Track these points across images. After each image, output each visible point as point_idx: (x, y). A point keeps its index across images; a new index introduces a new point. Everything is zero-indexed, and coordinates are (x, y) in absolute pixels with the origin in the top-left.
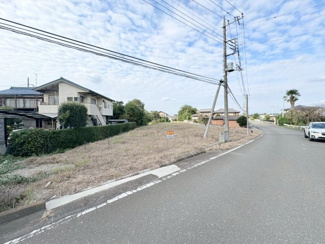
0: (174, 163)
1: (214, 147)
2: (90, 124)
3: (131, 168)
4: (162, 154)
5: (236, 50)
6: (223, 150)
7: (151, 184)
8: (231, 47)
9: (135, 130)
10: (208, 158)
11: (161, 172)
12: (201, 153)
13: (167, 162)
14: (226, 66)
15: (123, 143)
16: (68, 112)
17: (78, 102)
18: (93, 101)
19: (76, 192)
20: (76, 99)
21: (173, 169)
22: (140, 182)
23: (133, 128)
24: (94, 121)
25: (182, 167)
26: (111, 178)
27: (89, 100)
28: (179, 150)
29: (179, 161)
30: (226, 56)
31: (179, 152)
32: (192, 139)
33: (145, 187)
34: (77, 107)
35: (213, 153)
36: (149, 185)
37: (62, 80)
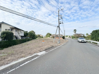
0: (44, 50)
1: (56, 45)
2: (14, 39)
3: (30, 53)
4: (40, 48)
7: (37, 58)
8: (60, 17)
9: (32, 41)
10: (54, 48)
11: (40, 54)
12: (52, 47)
13: (42, 50)
14: (59, 22)
15: (27, 45)
16: (5, 35)
17: (10, 31)
18: (16, 31)
19: (7, 64)
20: (9, 30)
21: (44, 52)
22: (33, 58)
23: (31, 40)
24: (16, 38)
25: (46, 52)
26: (22, 57)
27: (14, 30)
28: (46, 46)
29: (46, 50)
30: (59, 19)
31: (46, 47)
32: (50, 43)
33: (34, 59)
34: (9, 33)
35: (56, 47)
37: (3, 23)
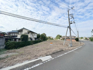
1: (67, 49)
5: (72, 17)
6: (70, 50)
7: (38, 65)
10: (64, 53)
11: (44, 59)
12: (62, 51)
15: (37, 46)
16: (23, 37)
17: (26, 34)
25: (53, 57)
26: (27, 59)
27: (30, 33)
28: (54, 49)
29: (53, 54)
31: (54, 50)
36: (37, 65)
37: (24, 28)
